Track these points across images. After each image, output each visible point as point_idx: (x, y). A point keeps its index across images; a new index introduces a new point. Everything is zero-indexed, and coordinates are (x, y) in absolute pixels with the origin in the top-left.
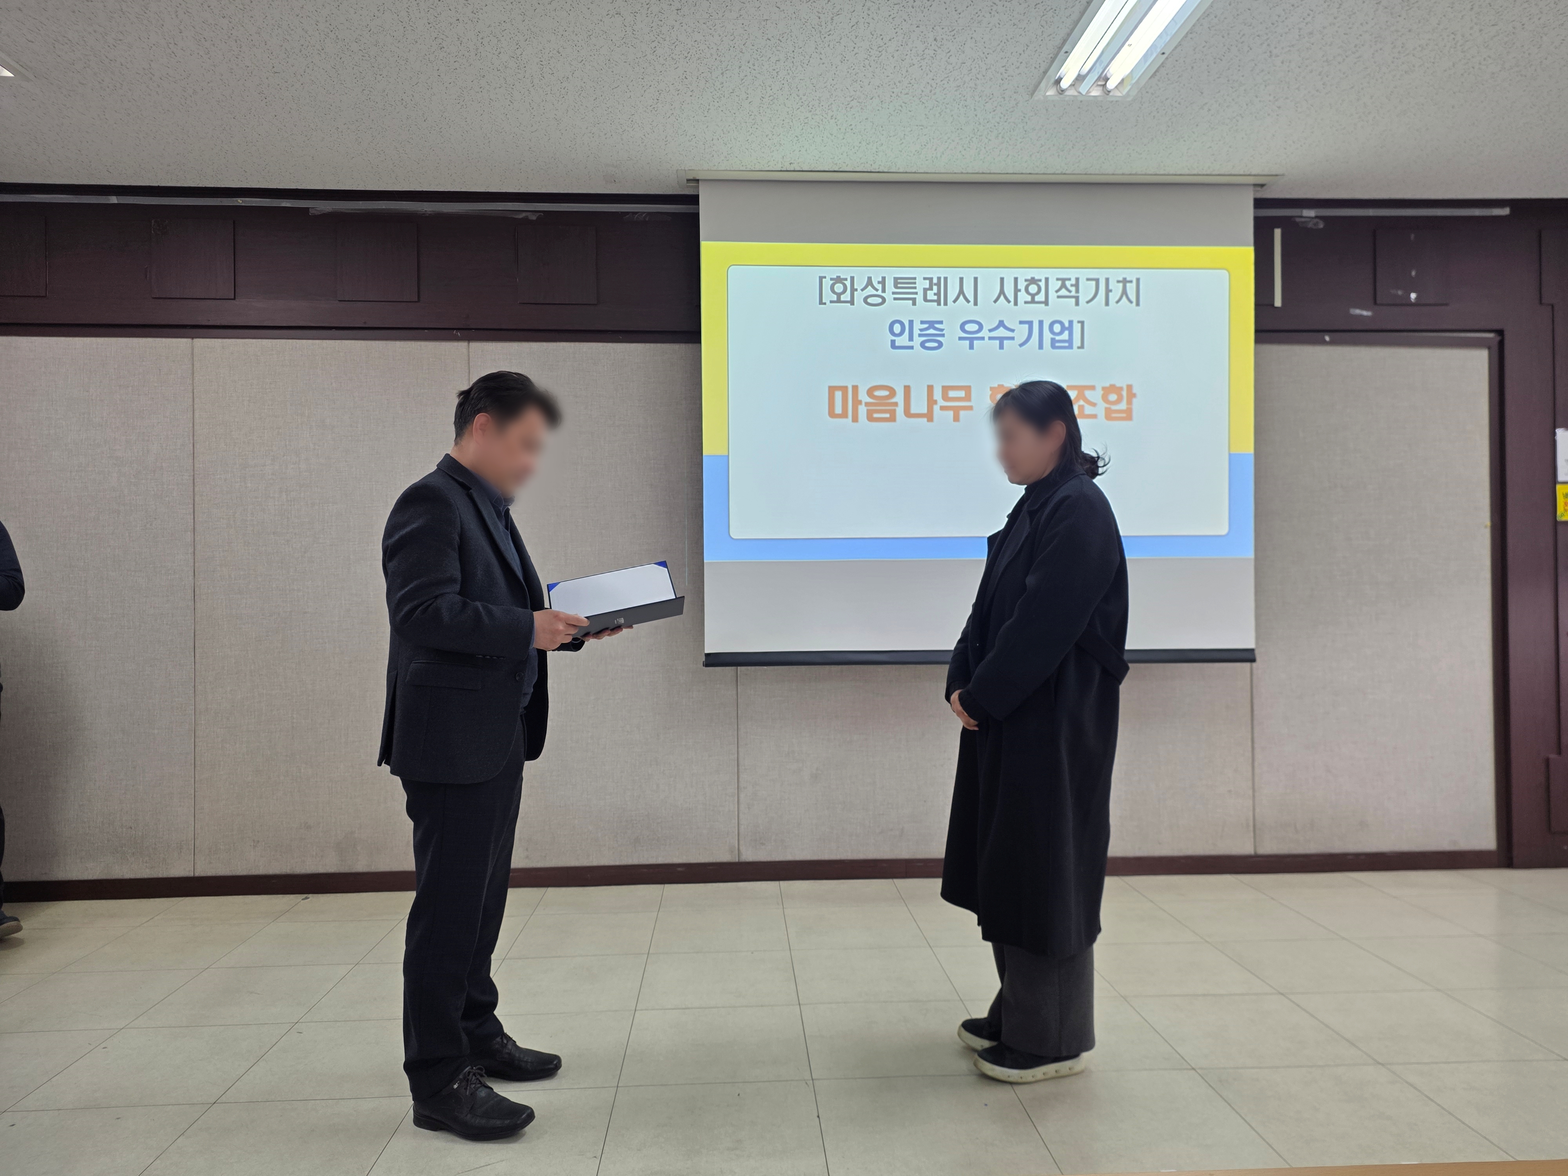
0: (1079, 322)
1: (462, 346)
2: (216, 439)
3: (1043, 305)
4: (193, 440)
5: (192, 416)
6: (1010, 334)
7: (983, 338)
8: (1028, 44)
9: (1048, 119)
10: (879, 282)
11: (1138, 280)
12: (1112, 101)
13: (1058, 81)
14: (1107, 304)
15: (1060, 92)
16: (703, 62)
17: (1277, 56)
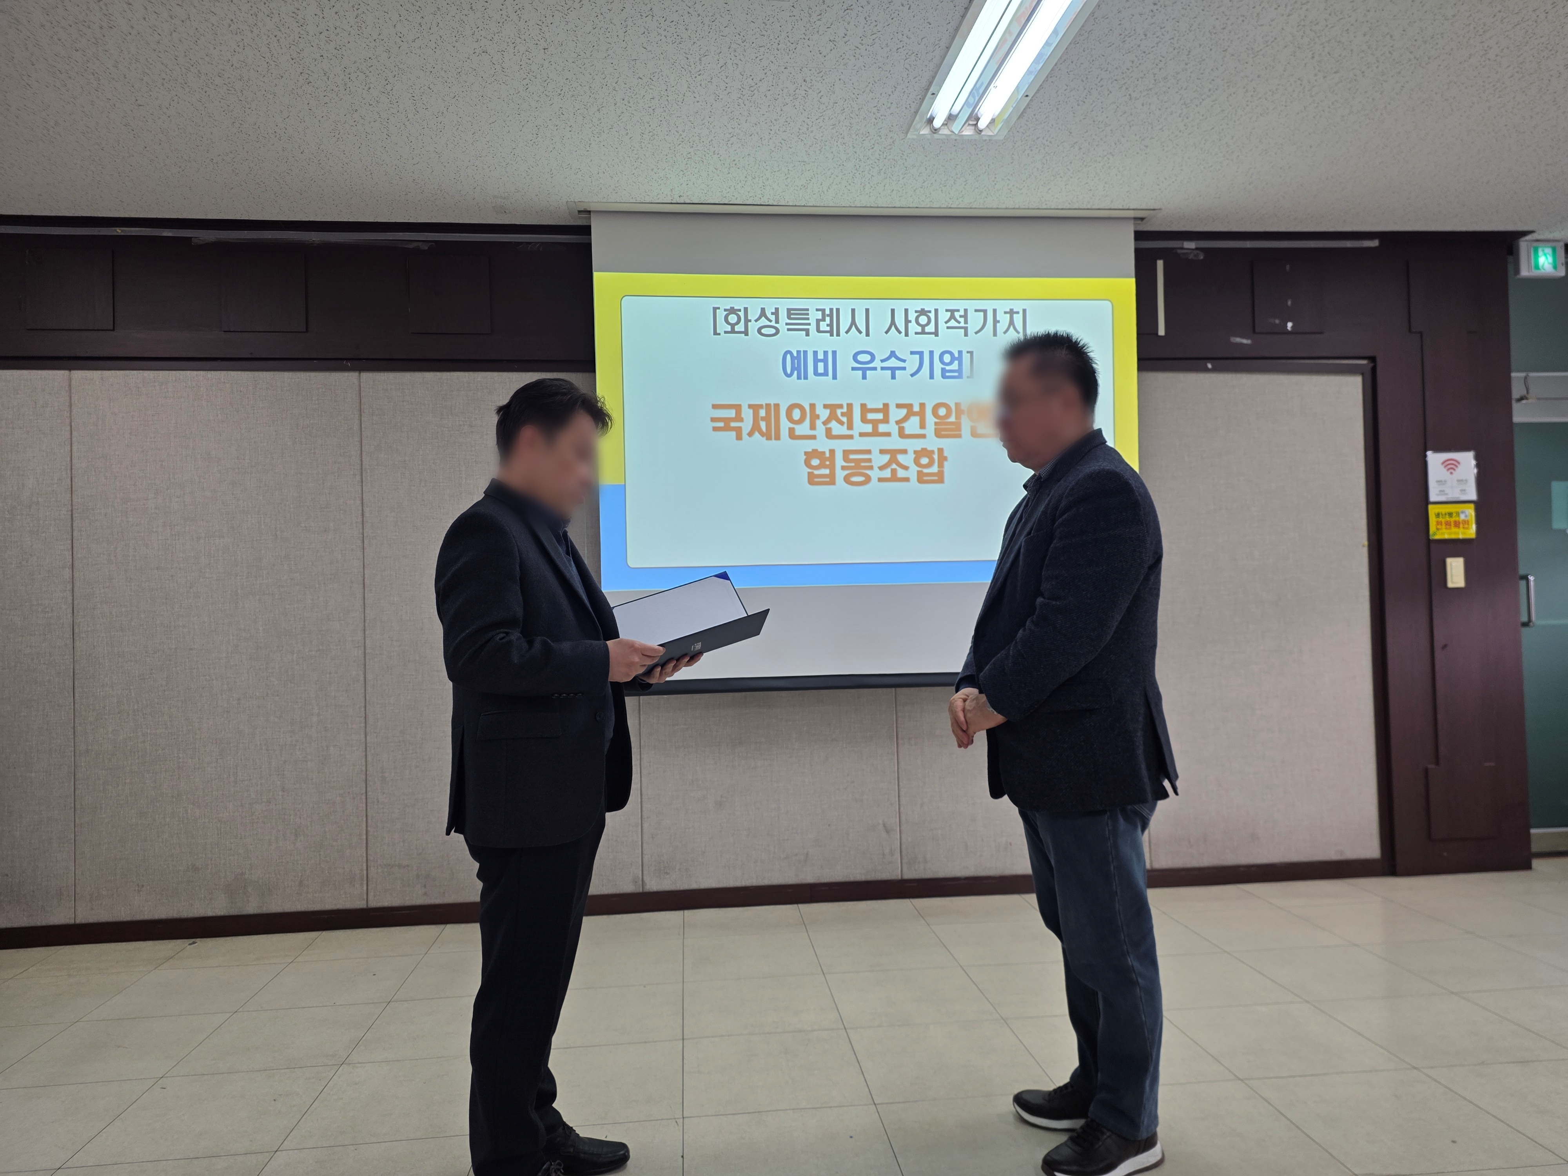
0: (968, 352)
1: (351, 377)
2: (95, 472)
3: (933, 336)
4: (72, 474)
5: (69, 449)
6: (901, 364)
7: (875, 369)
8: (896, 86)
9: (926, 156)
10: (772, 314)
11: (1024, 311)
12: (986, 140)
13: (931, 120)
14: (995, 334)
15: (934, 131)
16: (577, 99)
17: (1136, 99)
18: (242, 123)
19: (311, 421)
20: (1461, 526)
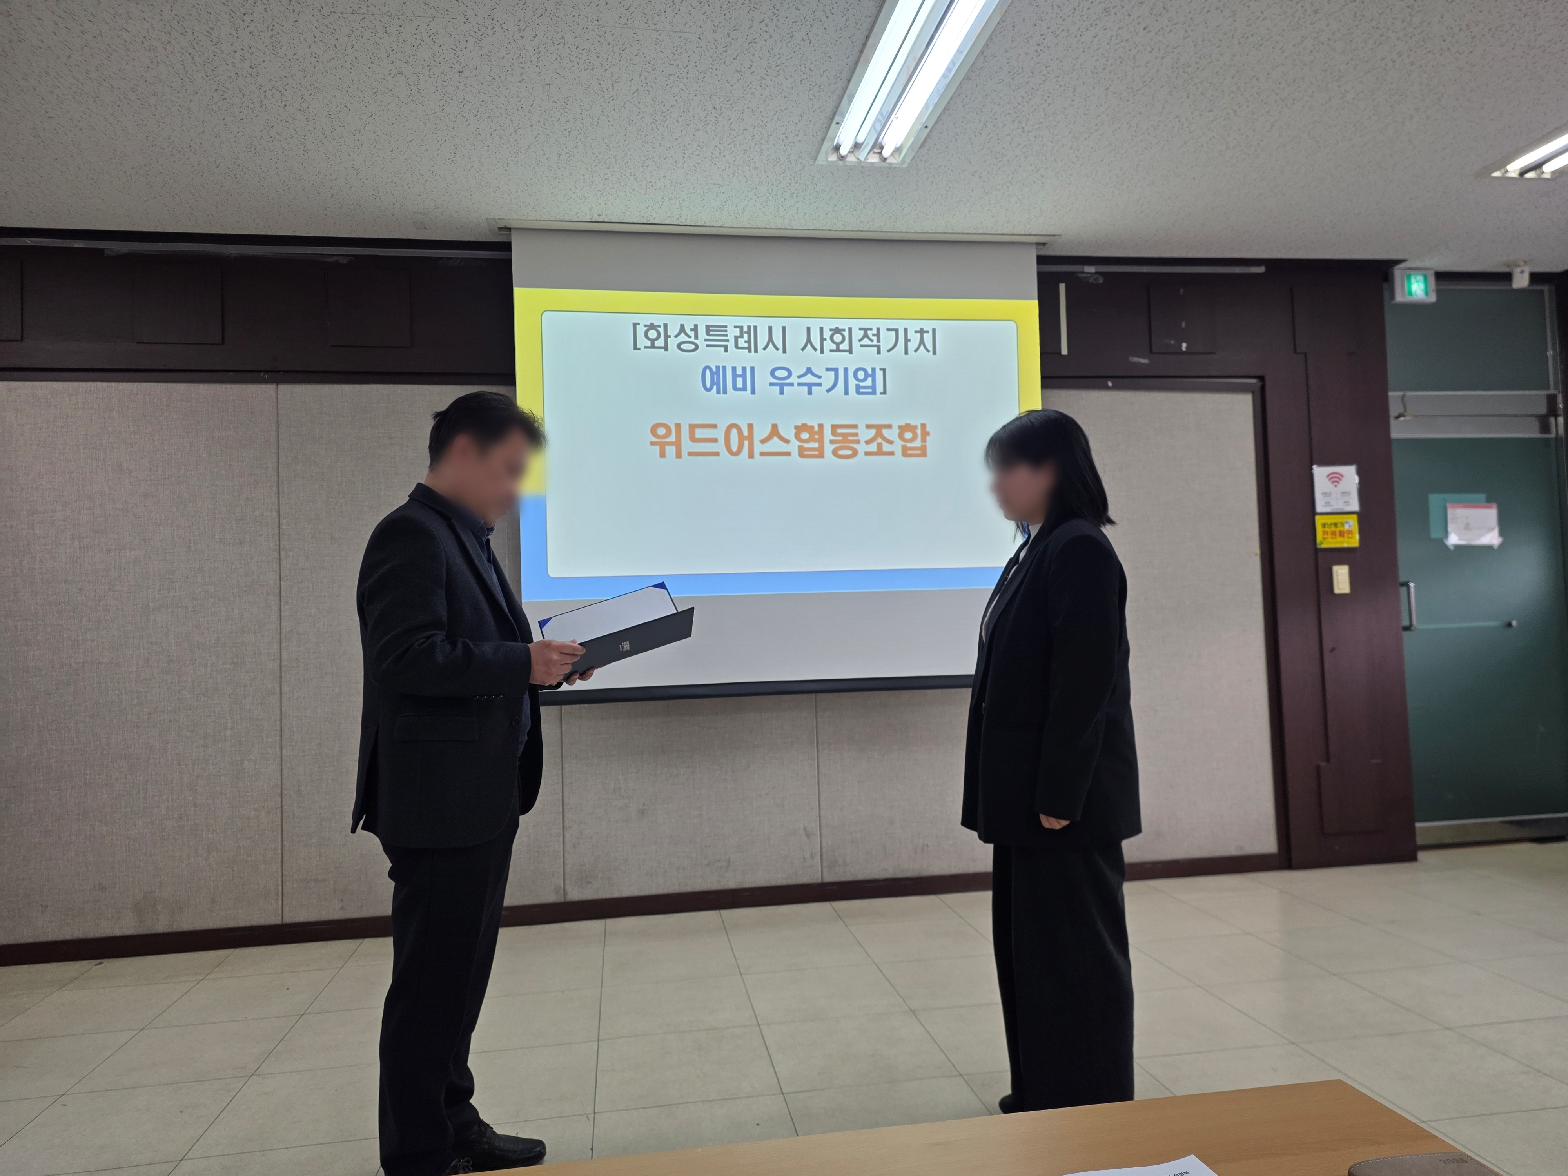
0: (881, 369)
1: (268, 389)
3: (847, 353)
6: (816, 380)
7: (792, 384)
8: (802, 115)
9: (835, 182)
10: (692, 330)
11: (934, 330)
12: (891, 167)
13: (837, 148)
14: (906, 353)
15: (841, 158)
16: (494, 120)
17: (1029, 132)
18: (155, 136)
19: (227, 433)
20: (1346, 535)
